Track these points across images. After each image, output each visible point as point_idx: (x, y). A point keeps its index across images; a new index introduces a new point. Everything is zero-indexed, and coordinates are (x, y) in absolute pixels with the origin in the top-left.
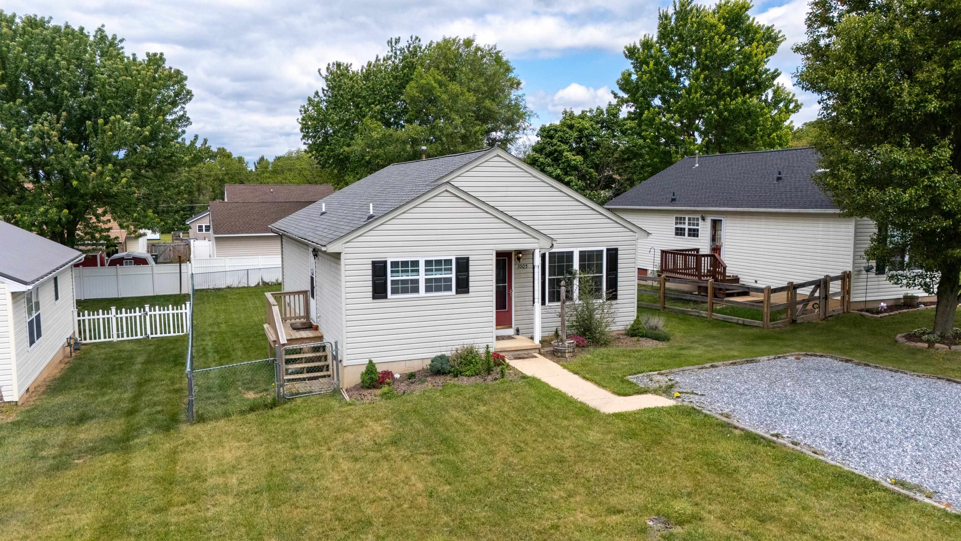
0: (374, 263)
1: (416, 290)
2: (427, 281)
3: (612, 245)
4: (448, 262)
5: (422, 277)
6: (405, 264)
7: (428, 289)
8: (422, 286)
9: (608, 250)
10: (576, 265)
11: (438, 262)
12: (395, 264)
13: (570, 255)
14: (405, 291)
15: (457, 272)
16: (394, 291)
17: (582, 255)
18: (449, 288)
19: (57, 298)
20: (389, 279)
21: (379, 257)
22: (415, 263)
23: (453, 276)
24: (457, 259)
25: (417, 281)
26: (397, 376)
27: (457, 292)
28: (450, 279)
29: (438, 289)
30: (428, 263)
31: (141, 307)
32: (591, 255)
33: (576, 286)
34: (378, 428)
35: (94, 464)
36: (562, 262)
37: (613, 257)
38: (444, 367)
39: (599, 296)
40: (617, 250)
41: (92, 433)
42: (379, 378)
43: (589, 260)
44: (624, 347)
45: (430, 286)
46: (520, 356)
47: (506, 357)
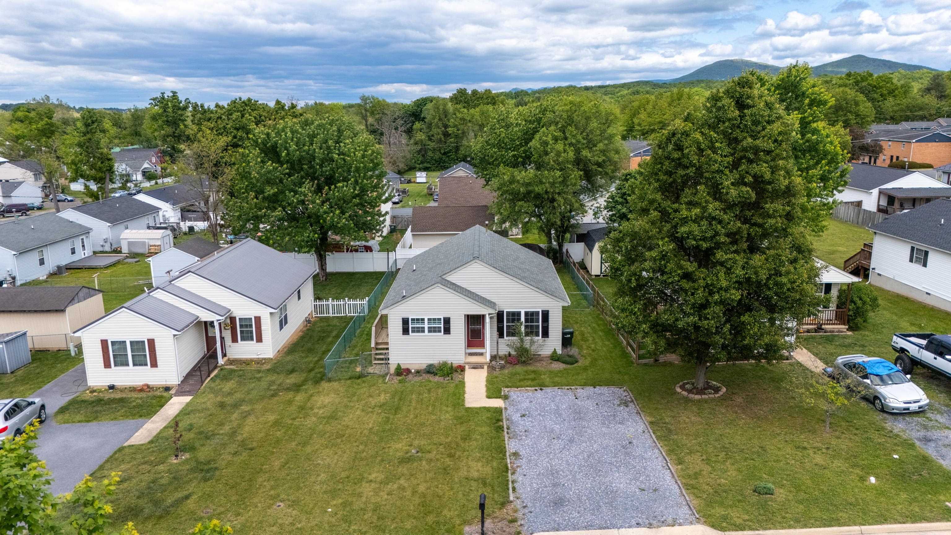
0: (403, 319)
1: (423, 331)
2: (429, 328)
3: (546, 309)
4: (440, 319)
5: (426, 326)
6: (418, 320)
7: (430, 331)
8: (426, 330)
9: (542, 311)
10: (523, 318)
11: (434, 319)
12: (413, 320)
13: (519, 314)
14: (418, 332)
15: (444, 323)
16: (413, 332)
17: (526, 314)
18: (440, 331)
19: (299, 298)
20: (410, 326)
21: (405, 316)
22: (423, 320)
23: (442, 326)
24: (444, 318)
25: (424, 328)
26: (413, 371)
27: (444, 334)
28: (440, 327)
29: (435, 331)
30: (429, 320)
31: (344, 299)
32: (532, 314)
33: (523, 329)
34: (383, 398)
35: (284, 396)
36: (514, 316)
37: (546, 315)
38: (430, 370)
39: (537, 335)
40: (548, 311)
41: (292, 380)
42: (401, 372)
43: (531, 316)
44: (538, 366)
45: (431, 330)
46: (476, 366)
47: (467, 367)
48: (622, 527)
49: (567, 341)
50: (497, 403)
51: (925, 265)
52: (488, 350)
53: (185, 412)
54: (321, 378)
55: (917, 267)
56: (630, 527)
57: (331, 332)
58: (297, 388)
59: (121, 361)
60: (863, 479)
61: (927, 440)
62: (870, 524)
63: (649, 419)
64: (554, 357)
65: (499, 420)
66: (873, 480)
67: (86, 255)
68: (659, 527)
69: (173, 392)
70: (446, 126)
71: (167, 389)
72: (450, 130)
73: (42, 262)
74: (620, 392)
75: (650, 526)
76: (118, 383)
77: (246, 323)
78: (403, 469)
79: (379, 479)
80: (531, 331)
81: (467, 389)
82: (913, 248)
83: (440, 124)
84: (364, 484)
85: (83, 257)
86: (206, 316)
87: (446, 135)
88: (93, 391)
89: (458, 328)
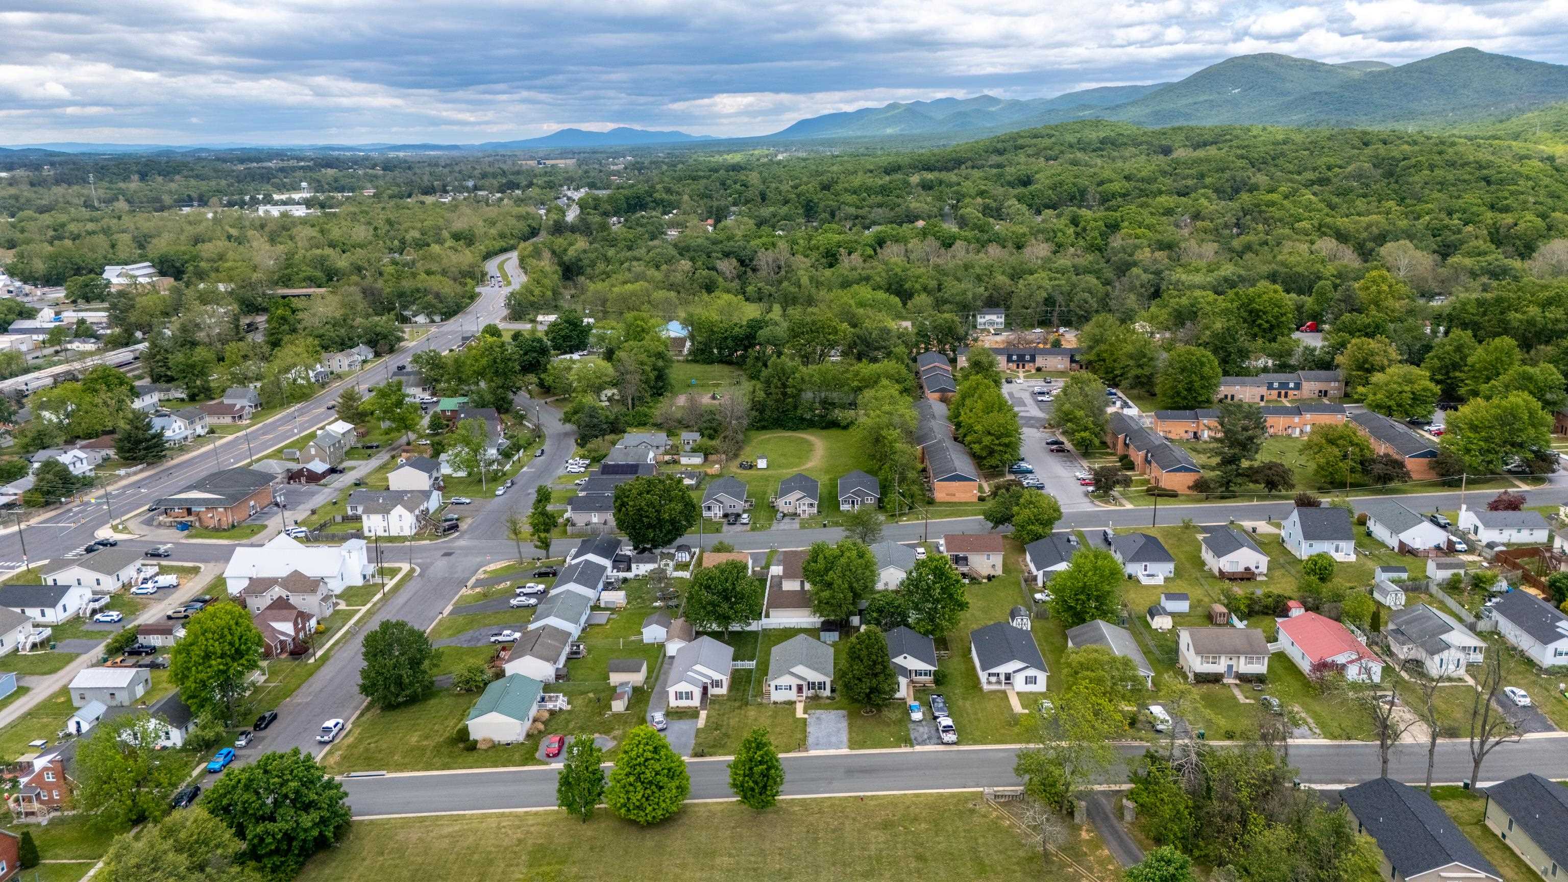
0: (775, 685)
3: (824, 680)
4: (788, 686)
5: (783, 688)
7: (784, 690)
9: (823, 682)
10: (817, 684)
11: (786, 686)
12: (779, 686)
14: (781, 690)
15: (790, 687)
16: (779, 690)
17: (818, 682)
18: (788, 690)
19: (729, 664)
20: (778, 688)
22: (782, 686)
24: (790, 685)
26: (779, 703)
27: (790, 690)
28: (788, 688)
29: (786, 690)
30: (784, 686)
31: (745, 661)
33: (817, 688)
34: (769, 713)
35: (737, 711)
36: (814, 683)
38: (786, 703)
39: (822, 690)
40: (825, 682)
41: (737, 704)
42: (775, 703)
43: (820, 683)
44: (822, 701)
46: (800, 702)
47: (797, 702)
49: (833, 691)
50: (806, 716)
52: (804, 695)
53: (708, 717)
54: (747, 704)
57: (742, 679)
58: (740, 708)
59: (681, 698)
63: (849, 722)
64: (828, 698)
65: (806, 722)
66: (892, 739)
69: (700, 709)
70: (784, 386)
71: (698, 708)
72: (789, 390)
74: (844, 712)
76: (680, 705)
77: (717, 682)
80: (820, 688)
81: (797, 710)
83: (779, 384)
86: (705, 680)
87: (785, 394)
88: (672, 708)
89: (794, 689)
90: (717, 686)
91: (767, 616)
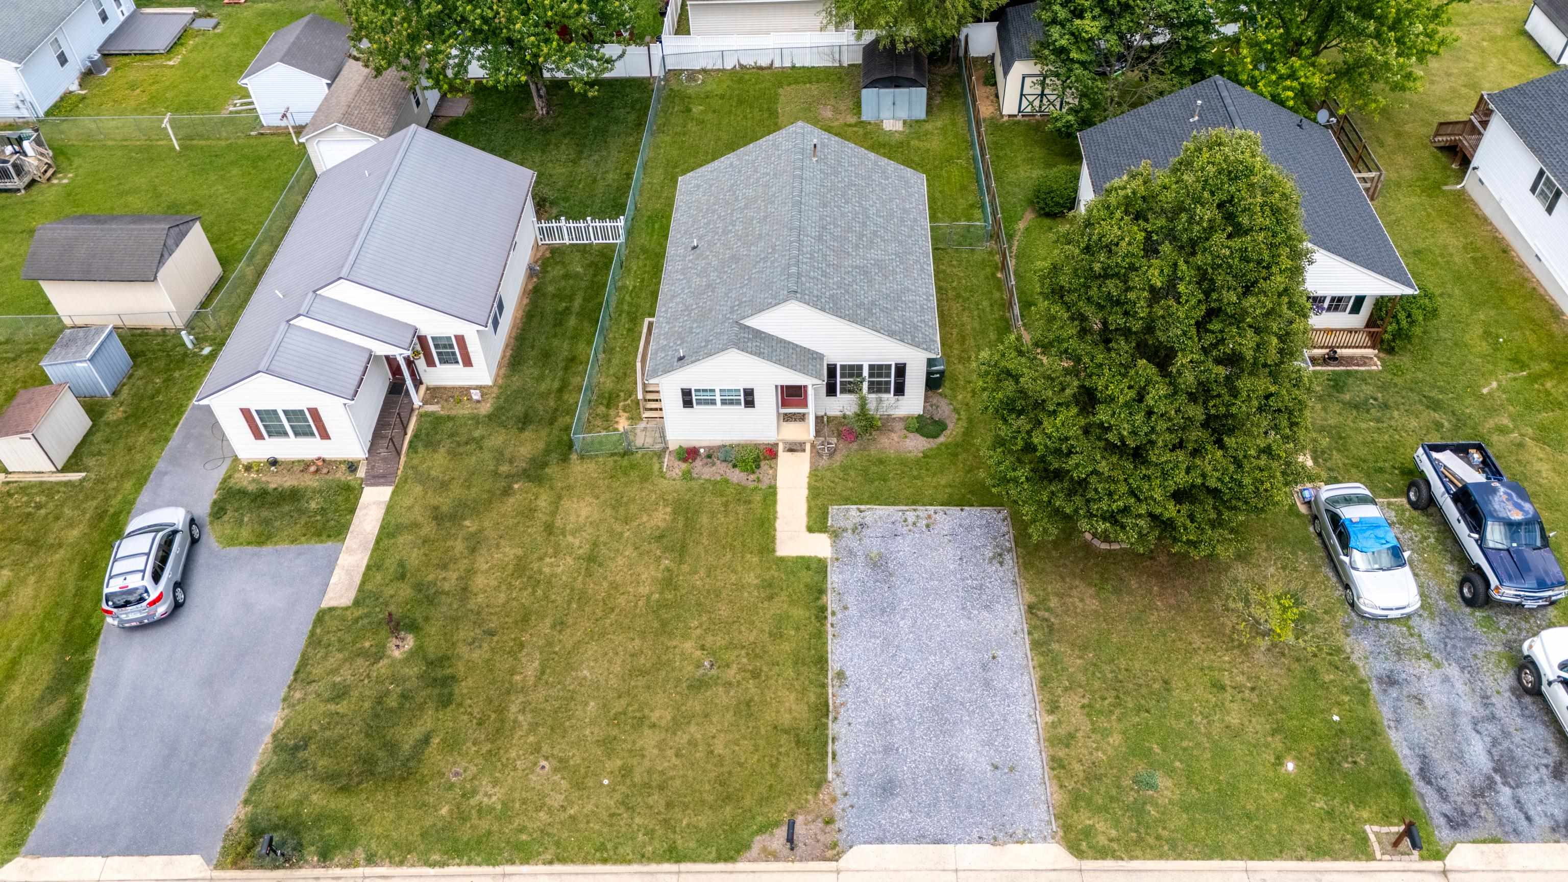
0: (682, 389)
1: (714, 403)
2: (722, 399)
3: (901, 361)
4: (738, 390)
5: (718, 398)
6: (705, 390)
7: (724, 404)
8: (718, 402)
9: (896, 364)
10: (866, 373)
11: (730, 390)
12: (696, 390)
13: (860, 367)
14: (706, 403)
15: (745, 396)
16: (698, 404)
17: (871, 367)
18: (740, 404)
20: (694, 398)
21: (685, 387)
23: (742, 398)
24: (744, 389)
25: (715, 400)
26: (701, 452)
27: (746, 407)
28: (740, 400)
29: (731, 405)
30: (722, 390)
31: (585, 219)
32: (880, 367)
33: (865, 386)
34: (661, 517)
35: (522, 494)
36: (854, 370)
37: (901, 370)
38: (727, 458)
39: (887, 391)
40: (905, 364)
42: (686, 453)
43: (877, 370)
44: (886, 444)
45: (724, 402)
46: (794, 448)
47: (781, 447)
48: (960, 841)
50: (822, 547)
51: (1550, 210)
53: (388, 530)
55: (1536, 206)
56: (969, 842)
57: (571, 298)
59: (278, 432)
60: (1279, 761)
61: (1390, 681)
62: (1260, 859)
63: (1030, 598)
64: (911, 425)
65: (822, 591)
66: (1290, 766)
67: (127, 14)
68: (1005, 843)
69: (361, 473)
71: (352, 467)
73: (63, 60)
74: (997, 523)
75: (995, 841)
76: (280, 455)
77: (443, 344)
78: (695, 705)
79: (663, 723)
80: (879, 388)
81: (779, 508)
82: (1541, 173)
84: (647, 731)
85: (122, 19)
86: (382, 349)
88: (248, 468)
89: (767, 400)
90: (448, 359)
91: (682, 28)
